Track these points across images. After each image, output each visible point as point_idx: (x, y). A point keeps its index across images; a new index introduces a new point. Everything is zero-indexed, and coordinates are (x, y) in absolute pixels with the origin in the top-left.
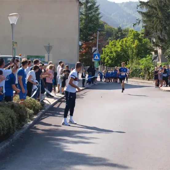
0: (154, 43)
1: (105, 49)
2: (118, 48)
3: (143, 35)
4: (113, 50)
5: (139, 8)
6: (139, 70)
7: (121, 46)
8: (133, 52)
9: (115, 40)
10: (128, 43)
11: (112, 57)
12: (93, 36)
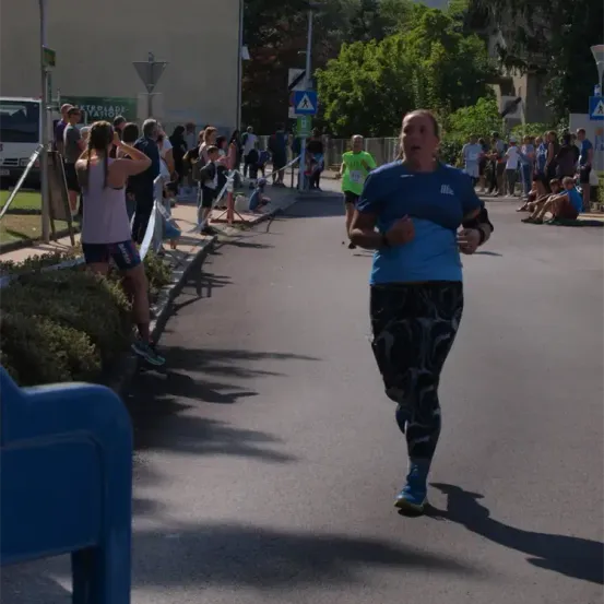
0: (502, 52)
1: (328, 74)
2: (371, 69)
3: (460, 24)
4: (353, 75)
6: (452, 148)
7: (382, 62)
8: (425, 84)
9: (360, 43)
10: (408, 53)
11: (350, 102)
12: (278, 28)
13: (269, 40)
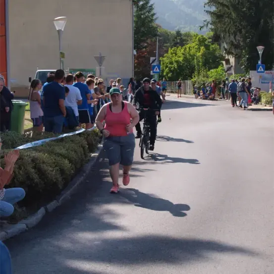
0: (226, 50)
1: (164, 59)
2: (180, 57)
3: (210, 40)
4: (173, 59)
5: (206, 6)
7: (183, 54)
8: (199, 62)
9: (176, 48)
10: (192, 51)
11: (172, 69)
12: (147, 43)
13: (144, 48)
